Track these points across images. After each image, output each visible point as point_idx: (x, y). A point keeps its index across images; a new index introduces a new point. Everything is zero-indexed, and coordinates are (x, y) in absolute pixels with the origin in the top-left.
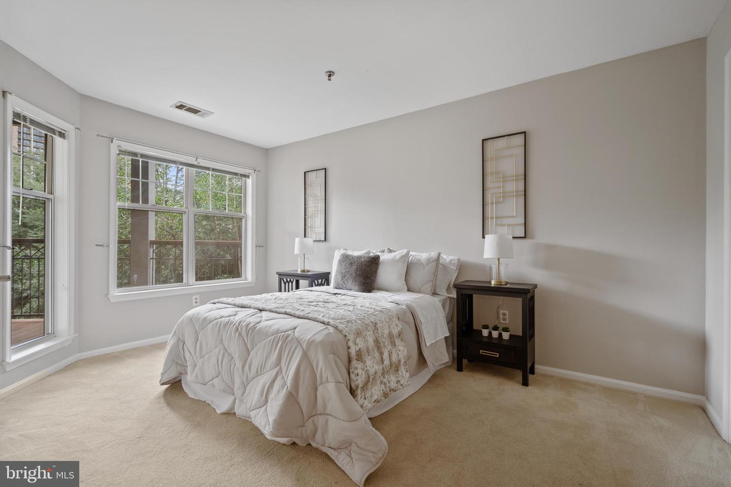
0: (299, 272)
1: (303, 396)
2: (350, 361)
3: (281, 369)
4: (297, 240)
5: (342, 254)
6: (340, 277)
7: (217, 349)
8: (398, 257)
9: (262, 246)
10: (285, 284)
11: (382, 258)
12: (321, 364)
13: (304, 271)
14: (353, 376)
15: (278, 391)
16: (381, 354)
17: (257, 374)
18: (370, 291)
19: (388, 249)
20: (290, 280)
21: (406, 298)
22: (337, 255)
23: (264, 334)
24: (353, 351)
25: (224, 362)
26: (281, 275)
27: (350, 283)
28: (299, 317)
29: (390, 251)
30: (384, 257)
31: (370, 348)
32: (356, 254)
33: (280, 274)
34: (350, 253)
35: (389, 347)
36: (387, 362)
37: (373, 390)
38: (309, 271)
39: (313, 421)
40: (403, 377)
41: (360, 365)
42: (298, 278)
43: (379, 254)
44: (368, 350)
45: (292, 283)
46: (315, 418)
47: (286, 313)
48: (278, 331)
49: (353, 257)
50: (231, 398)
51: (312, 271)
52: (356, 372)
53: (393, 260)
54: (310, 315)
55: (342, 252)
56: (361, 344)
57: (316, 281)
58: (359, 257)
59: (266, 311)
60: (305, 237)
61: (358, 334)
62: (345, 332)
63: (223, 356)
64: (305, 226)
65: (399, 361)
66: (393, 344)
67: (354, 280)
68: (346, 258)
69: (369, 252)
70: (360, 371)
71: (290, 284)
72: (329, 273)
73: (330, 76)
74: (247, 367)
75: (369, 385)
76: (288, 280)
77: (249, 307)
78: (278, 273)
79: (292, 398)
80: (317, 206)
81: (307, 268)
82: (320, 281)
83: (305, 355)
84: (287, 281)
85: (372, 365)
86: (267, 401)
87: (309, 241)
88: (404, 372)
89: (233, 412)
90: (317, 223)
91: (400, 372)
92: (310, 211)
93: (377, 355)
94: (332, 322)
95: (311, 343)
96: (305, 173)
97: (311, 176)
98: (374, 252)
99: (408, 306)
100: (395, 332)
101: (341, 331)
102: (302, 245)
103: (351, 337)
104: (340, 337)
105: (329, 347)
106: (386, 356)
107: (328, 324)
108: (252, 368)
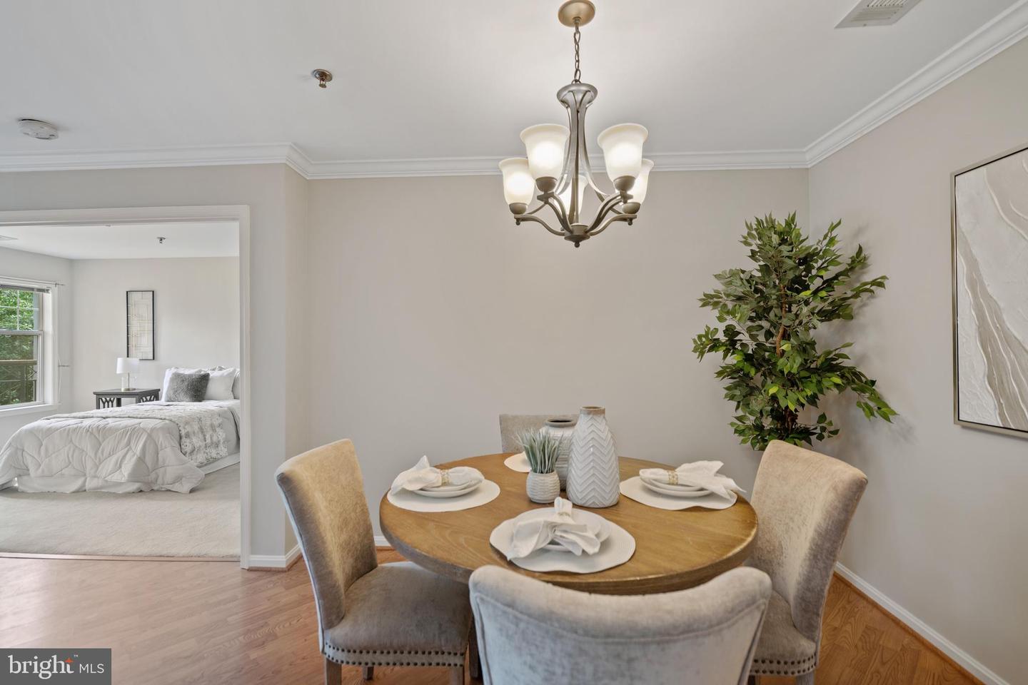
0: (123, 391)
1: (149, 460)
2: (181, 438)
3: (131, 448)
4: (120, 361)
5: (173, 374)
6: (172, 392)
7: (67, 448)
8: (225, 374)
9: (67, 366)
10: (104, 403)
11: (211, 375)
12: (161, 439)
13: (129, 390)
14: (183, 447)
15: (131, 459)
16: (204, 436)
17: (110, 455)
18: (200, 401)
19: (220, 367)
20: (110, 400)
21: (230, 403)
22: (168, 374)
23: (112, 431)
24: (183, 433)
25: (75, 456)
26: (99, 396)
27: (182, 396)
28: (140, 418)
29: (221, 369)
30: (212, 375)
31: (196, 431)
32: (187, 372)
33: (97, 394)
34: (181, 371)
35: (211, 432)
36: (208, 441)
37: (198, 456)
38: (135, 389)
39: (156, 473)
40: (221, 450)
41: (188, 440)
42: (119, 397)
43: (209, 372)
44: (194, 433)
45: (112, 402)
46: (157, 471)
47: (129, 417)
48: (126, 427)
49: (184, 375)
50: (83, 479)
51: (138, 389)
52: (185, 444)
53: (222, 376)
54: (150, 416)
55: (174, 370)
56: (188, 429)
57: (144, 398)
58: (190, 376)
59: (109, 418)
60: (128, 356)
61: (187, 423)
62: (177, 422)
63: (74, 451)
64: (128, 344)
65: (219, 441)
66: (214, 430)
67: (186, 393)
68: (177, 377)
69: (200, 371)
70: (188, 444)
71: (110, 403)
72: (159, 390)
73: (161, 240)
74: (100, 451)
75: (195, 452)
76: (108, 399)
77: (92, 417)
78: (94, 393)
79: (141, 460)
80: (141, 326)
81: (132, 386)
82: (148, 398)
83: (150, 436)
84: (106, 401)
85: (197, 441)
86: (120, 467)
87: (134, 361)
88: (223, 448)
89: (84, 489)
90: (143, 344)
91: (219, 448)
92: (133, 330)
93: (201, 436)
94: (167, 418)
95: (153, 429)
96: (127, 292)
97: (134, 297)
98: (204, 371)
99: (229, 408)
100: (216, 423)
101: (174, 422)
102: (126, 366)
103: (182, 425)
104: (175, 424)
105: (167, 430)
106: (208, 437)
107: (165, 419)
108: (105, 452)
